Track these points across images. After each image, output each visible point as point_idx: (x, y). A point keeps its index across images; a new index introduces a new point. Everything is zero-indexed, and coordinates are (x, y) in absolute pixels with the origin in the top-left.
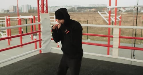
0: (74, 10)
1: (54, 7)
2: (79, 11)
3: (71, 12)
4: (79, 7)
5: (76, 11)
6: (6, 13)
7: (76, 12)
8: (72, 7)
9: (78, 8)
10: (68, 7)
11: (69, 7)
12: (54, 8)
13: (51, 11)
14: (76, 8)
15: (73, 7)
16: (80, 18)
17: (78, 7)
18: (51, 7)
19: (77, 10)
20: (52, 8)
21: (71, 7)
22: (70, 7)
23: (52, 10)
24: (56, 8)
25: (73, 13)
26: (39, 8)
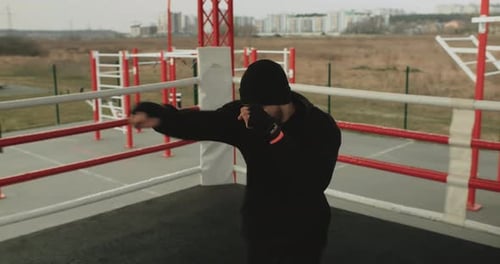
0: (378, 25)
1: (306, 15)
2: (398, 31)
3: (368, 33)
4: (400, 13)
5: (387, 30)
6: (145, 36)
7: (387, 33)
8: (372, 16)
9: (394, 19)
10: (356, 14)
11: (362, 14)
12: (306, 18)
13: (296, 31)
14: (387, 17)
15: (377, 17)
16: (396, 58)
17: (394, 14)
18: (298, 16)
19: (392, 27)
20: (300, 19)
21: (369, 14)
22: (365, 16)
23: (299, 27)
24: (312, 18)
25: (374, 36)
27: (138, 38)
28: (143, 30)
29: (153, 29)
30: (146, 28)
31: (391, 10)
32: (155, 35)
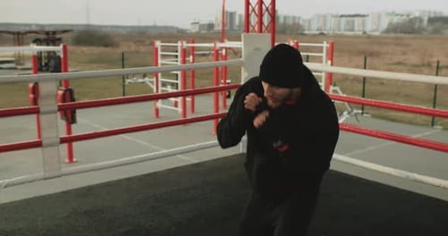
0: (417, 26)
1: (349, 16)
2: (436, 31)
3: (405, 32)
4: (438, 15)
5: (425, 30)
6: (203, 32)
7: (425, 33)
8: (411, 17)
9: (432, 20)
10: (397, 15)
11: (402, 15)
12: (349, 19)
13: (339, 30)
14: (426, 18)
15: (416, 18)
17: (432, 15)
18: (342, 16)
19: (430, 28)
20: (344, 18)
21: (408, 16)
22: (404, 17)
23: (342, 26)
24: (356, 19)
25: (412, 35)
26: (248, 15)
27: (197, 33)
28: (202, 27)
29: (211, 26)
30: (203, 25)
31: (430, 12)
32: (212, 31)
